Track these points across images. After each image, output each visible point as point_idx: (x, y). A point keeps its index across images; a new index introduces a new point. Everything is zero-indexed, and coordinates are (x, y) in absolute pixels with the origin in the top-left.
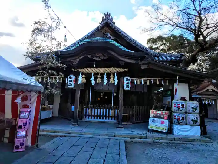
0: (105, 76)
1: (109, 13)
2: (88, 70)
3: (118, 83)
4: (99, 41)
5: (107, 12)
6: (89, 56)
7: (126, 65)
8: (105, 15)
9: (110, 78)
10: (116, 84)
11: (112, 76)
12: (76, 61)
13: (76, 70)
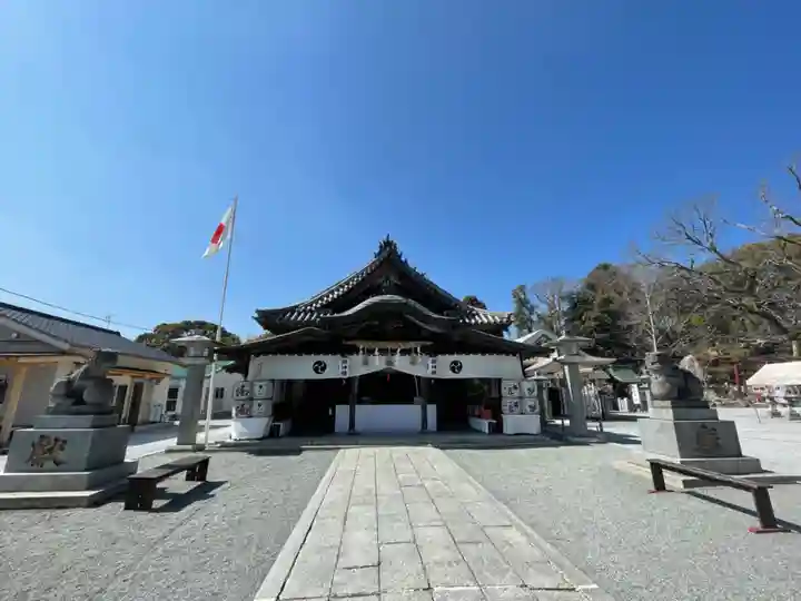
5: (388, 239)
8: (384, 242)
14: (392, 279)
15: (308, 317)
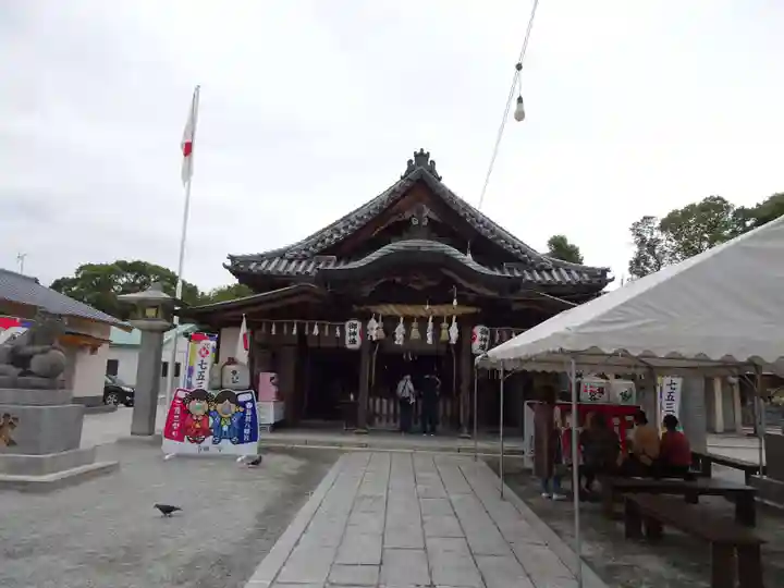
0: (430, 325)
1: (425, 152)
2: (391, 309)
3: (459, 340)
4: (422, 249)
5: (422, 150)
6: (398, 280)
7: (479, 301)
8: (416, 155)
9: (441, 329)
10: (453, 342)
11: (445, 325)
12: (367, 290)
13: (363, 308)
14: (427, 212)
15: (302, 267)
